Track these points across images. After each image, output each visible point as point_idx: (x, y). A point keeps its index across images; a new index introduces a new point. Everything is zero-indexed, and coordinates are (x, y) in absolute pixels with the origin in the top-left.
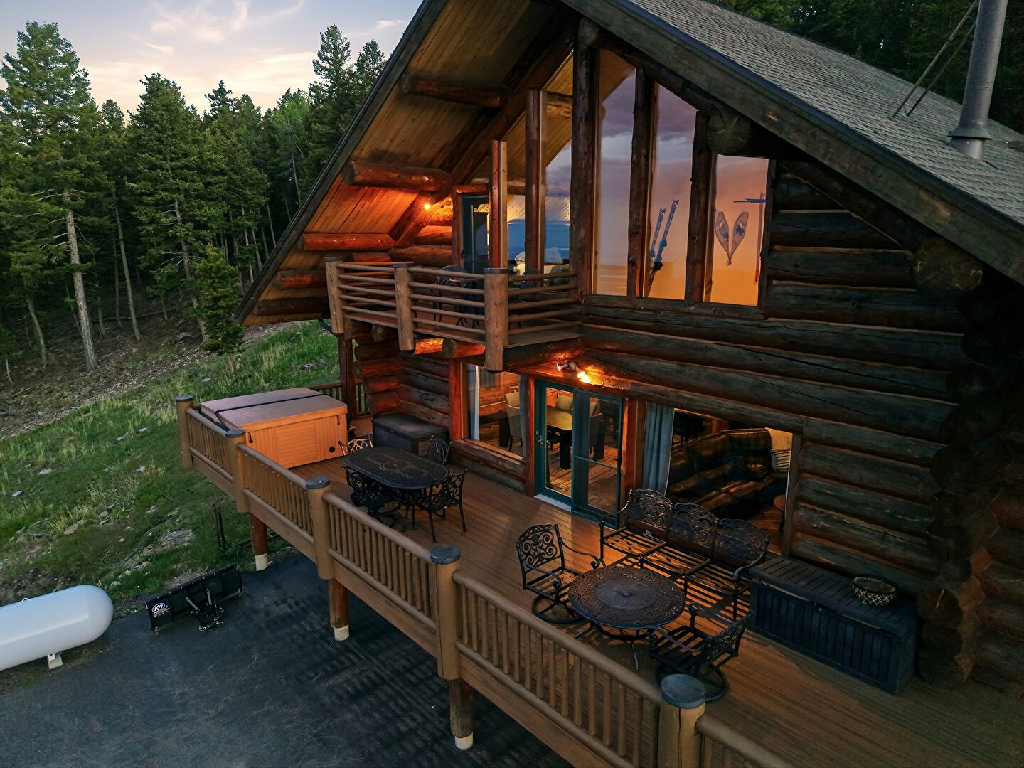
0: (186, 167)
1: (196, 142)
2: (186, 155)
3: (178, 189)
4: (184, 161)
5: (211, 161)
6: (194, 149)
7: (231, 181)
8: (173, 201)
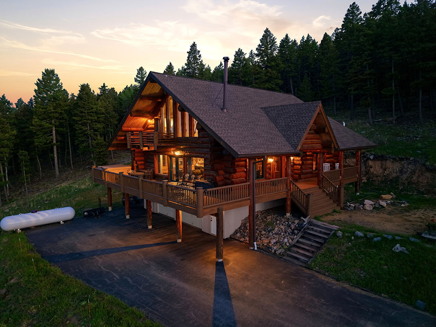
0: (92, 112)
1: (95, 104)
2: (92, 108)
3: (89, 119)
4: (91, 110)
5: (100, 110)
6: (95, 106)
7: (106, 116)
8: (87, 123)
